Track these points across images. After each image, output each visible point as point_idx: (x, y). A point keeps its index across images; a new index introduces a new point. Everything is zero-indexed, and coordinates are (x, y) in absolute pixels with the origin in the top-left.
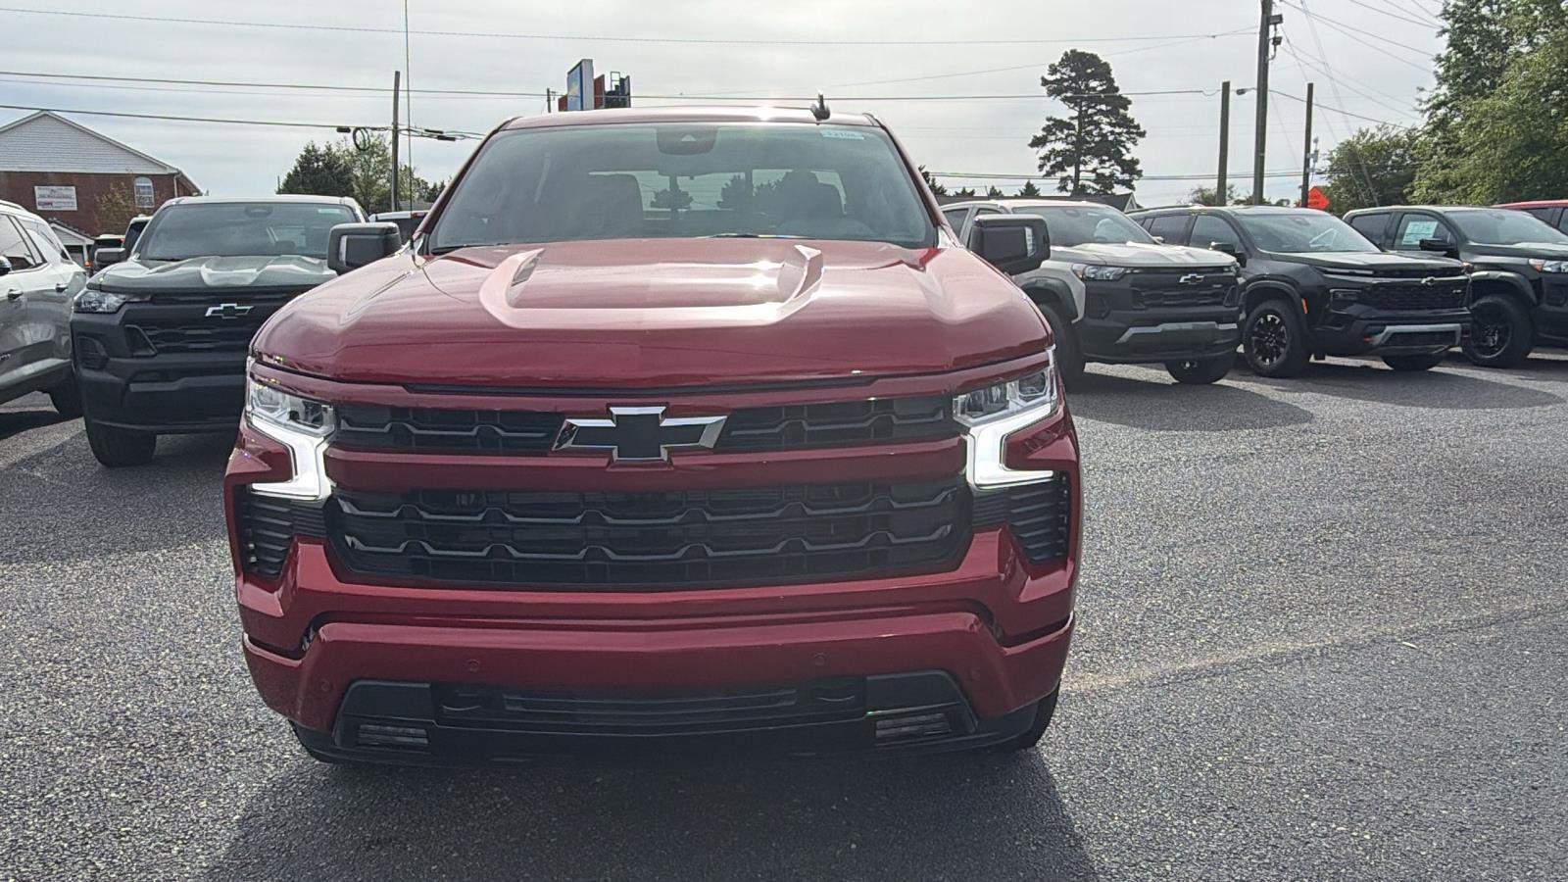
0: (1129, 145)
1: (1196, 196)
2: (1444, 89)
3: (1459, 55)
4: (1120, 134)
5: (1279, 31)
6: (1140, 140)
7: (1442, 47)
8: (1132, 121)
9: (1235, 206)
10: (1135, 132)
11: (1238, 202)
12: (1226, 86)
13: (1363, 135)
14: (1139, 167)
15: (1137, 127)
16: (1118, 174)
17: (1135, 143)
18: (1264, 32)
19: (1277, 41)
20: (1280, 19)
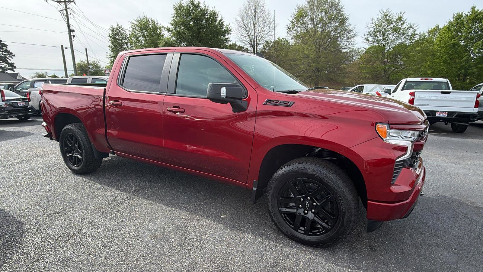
0: (10, 58)
1: (36, 74)
2: (112, 53)
3: (114, 47)
4: (6, 55)
5: (74, 34)
6: (13, 57)
7: (110, 43)
8: (9, 51)
9: (49, 78)
10: (12, 55)
11: (49, 77)
12: (62, 46)
13: (82, 62)
14: (15, 65)
15: (12, 53)
16: (7, 67)
17: (12, 58)
18: (70, 34)
19: (74, 36)
20: (73, 31)
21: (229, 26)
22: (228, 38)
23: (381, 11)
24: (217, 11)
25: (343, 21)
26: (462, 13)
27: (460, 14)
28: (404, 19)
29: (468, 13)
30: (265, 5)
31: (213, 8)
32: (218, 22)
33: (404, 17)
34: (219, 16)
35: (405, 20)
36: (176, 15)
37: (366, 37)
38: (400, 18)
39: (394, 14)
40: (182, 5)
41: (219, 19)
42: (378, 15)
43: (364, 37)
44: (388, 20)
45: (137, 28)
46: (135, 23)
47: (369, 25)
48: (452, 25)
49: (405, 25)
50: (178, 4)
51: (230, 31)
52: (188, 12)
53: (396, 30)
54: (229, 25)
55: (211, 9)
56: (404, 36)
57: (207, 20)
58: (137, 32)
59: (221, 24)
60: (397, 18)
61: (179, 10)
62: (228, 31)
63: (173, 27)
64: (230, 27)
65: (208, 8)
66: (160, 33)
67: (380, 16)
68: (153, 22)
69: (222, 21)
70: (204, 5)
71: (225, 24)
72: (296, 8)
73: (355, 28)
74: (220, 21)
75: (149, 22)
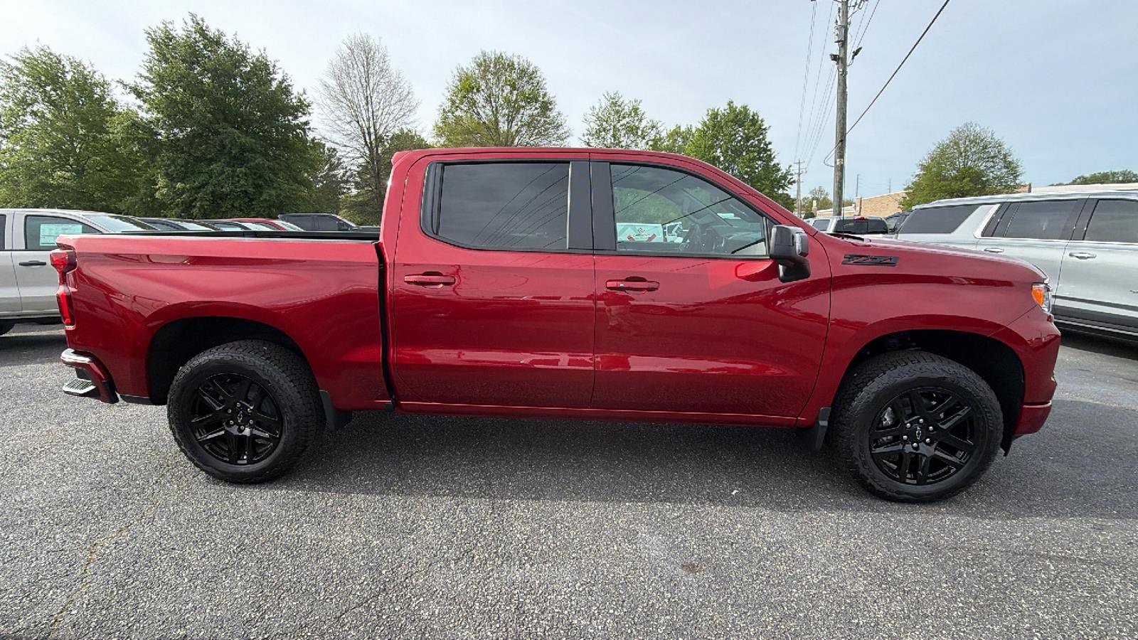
21: (305, 96)
22: (306, 123)
23: (606, 95)
24: (271, 59)
25: (546, 107)
26: (718, 110)
27: (716, 111)
28: (642, 112)
29: (725, 110)
30: (387, 59)
31: (262, 52)
32: (274, 84)
33: (642, 108)
34: (278, 71)
35: (643, 114)
36: (157, 58)
37: (586, 138)
38: (636, 110)
39: (627, 102)
40: (170, 34)
41: (279, 77)
42: (600, 100)
43: (582, 138)
44: (617, 112)
45: (24, 79)
46: (14, 63)
47: (589, 117)
48: (708, 128)
49: (644, 123)
50: (159, 29)
51: (307, 107)
52: (192, 54)
53: (632, 130)
54: (304, 93)
55: (253, 53)
56: (644, 141)
57: (247, 78)
58: (23, 89)
59: (285, 90)
60: (631, 108)
61: (164, 44)
62: (302, 107)
63: (153, 85)
64: (308, 98)
65: (248, 49)
66: (102, 98)
67: (605, 103)
68: (77, 66)
69: (285, 83)
70: (235, 40)
71: (295, 91)
72: (456, 73)
73: (566, 121)
74: (281, 83)
75: (63, 65)
